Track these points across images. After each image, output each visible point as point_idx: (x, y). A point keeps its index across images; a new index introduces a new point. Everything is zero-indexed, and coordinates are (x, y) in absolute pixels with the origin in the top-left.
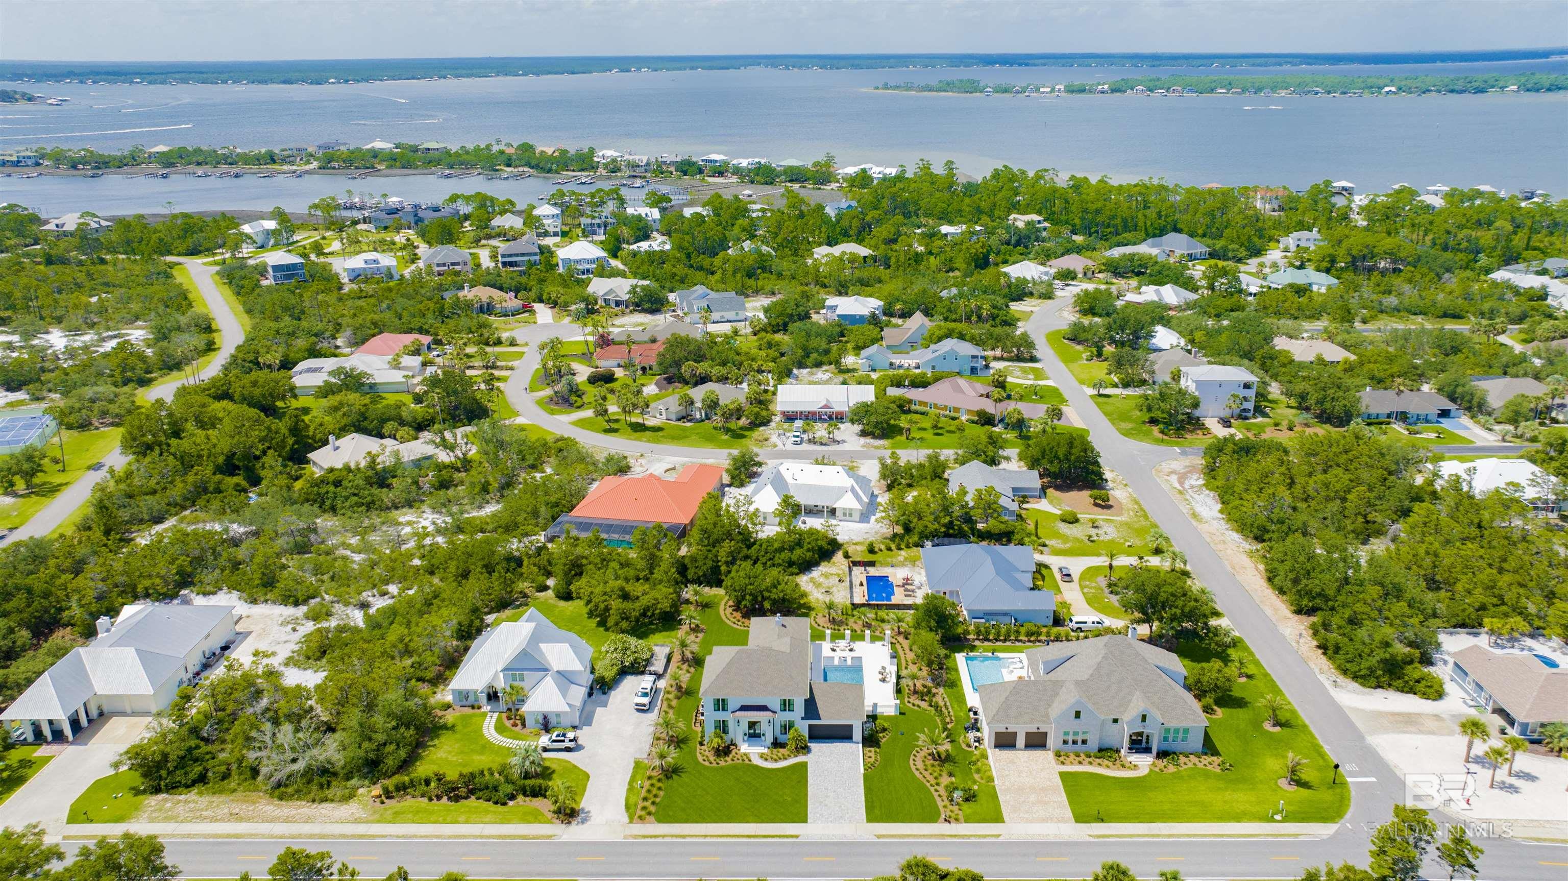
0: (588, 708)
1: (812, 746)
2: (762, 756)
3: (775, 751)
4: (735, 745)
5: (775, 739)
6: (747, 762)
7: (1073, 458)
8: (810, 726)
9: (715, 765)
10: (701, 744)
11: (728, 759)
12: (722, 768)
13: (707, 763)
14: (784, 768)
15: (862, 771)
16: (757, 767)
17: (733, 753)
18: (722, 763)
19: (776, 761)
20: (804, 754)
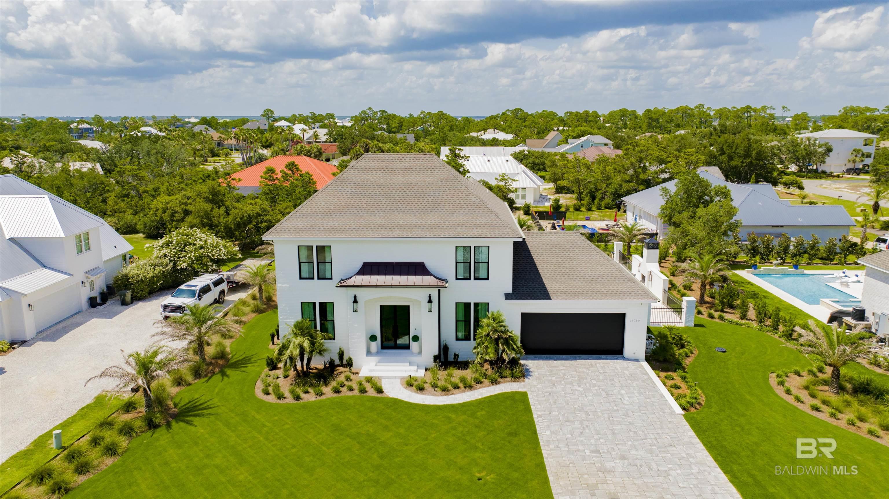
0: (78, 318)
1: (530, 364)
2: (410, 383)
3: (442, 374)
4: (350, 364)
5: (444, 349)
6: (372, 392)
7: (754, 153)
8: (525, 317)
9: (290, 399)
10: (272, 365)
11: (327, 390)
12: (305, 407)
13: (272, 399)
14: (463, 405)
15: (679, 411)
16: (396, 402)
17: (342, 378)
18: (310, 397)
19: (445, 390)
20: (515, 378)
